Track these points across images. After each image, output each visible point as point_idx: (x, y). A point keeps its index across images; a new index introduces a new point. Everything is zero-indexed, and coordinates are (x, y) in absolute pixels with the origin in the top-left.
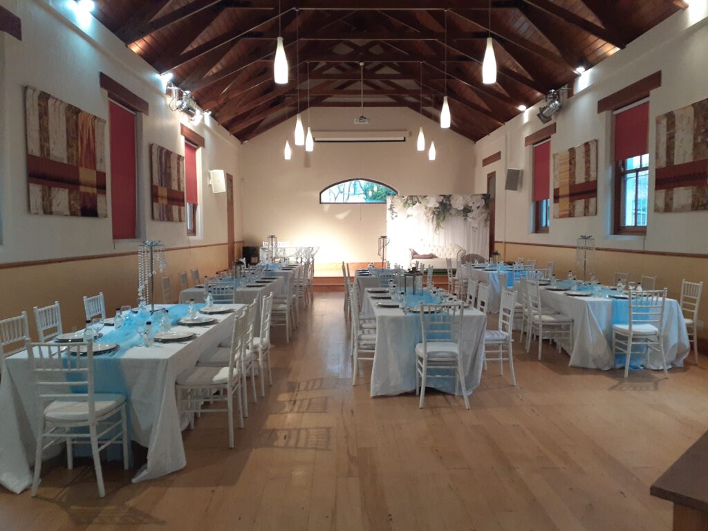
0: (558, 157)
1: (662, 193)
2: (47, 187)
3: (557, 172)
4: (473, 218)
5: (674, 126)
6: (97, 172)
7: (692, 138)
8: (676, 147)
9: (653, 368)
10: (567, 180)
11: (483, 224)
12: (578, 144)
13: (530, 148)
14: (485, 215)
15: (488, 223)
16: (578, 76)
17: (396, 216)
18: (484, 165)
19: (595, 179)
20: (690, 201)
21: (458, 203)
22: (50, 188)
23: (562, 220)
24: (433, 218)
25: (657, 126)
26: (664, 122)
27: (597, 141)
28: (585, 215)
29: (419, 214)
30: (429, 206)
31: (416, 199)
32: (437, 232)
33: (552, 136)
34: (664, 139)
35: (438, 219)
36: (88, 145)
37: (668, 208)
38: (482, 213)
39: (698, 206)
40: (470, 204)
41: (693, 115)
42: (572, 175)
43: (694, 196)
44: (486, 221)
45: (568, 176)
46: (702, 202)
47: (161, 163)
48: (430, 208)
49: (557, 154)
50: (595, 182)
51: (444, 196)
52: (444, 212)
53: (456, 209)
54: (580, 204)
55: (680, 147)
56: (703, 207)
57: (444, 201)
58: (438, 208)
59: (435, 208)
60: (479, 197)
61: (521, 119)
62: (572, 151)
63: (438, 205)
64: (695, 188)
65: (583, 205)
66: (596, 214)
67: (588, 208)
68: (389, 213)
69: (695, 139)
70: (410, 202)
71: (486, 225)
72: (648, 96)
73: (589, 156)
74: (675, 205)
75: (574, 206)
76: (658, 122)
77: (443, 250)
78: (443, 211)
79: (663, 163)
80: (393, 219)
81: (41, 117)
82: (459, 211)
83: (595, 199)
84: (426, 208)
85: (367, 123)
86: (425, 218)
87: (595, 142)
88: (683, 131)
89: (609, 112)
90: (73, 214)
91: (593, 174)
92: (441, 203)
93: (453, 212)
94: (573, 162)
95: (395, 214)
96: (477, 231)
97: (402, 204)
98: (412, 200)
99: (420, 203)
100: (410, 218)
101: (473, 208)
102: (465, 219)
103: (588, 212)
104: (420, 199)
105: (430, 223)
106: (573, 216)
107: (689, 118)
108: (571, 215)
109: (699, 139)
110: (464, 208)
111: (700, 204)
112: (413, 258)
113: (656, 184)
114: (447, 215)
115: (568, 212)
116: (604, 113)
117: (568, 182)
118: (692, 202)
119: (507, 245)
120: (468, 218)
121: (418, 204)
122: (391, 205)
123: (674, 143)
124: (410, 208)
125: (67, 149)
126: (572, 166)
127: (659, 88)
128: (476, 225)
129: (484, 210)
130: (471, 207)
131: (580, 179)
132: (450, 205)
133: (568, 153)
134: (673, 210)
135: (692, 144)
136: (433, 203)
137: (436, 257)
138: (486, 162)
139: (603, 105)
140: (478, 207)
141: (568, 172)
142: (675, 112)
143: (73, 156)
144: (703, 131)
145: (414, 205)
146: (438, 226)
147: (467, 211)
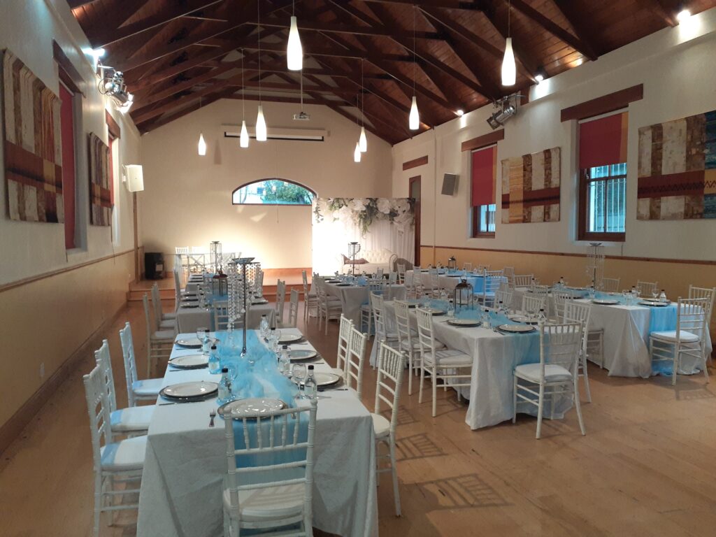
0: (507, 163)
1: (646, 202)
2: (21, 184)
3: (507, 179)
4: (399, 222)
5: (662, 137)
6: (56, 166)
7: (684, 149)
8: (664, 157)
9: (685, 373)
10: (521, 186)
11: (409, 228)
12: (536, 150)
13: (467, 153)
14: (410, 220)
15: (414, 227)
16: (534, 84)
17: (322, 219)
18: (404, 169)
19: (558, 186)
20: (682, 210)
21: (384, 207)
22: (23, 185)
23: (513, 225)
24: (360, 221)
25: (640, 137)
26: (649, 134)
27: (560, 148)
28: (544, 221)
29: (346, 218)
30: (356, 209)
31: (342, 202)
32: (364, 236)
33: (499, 142)
34: (648, 148)
35: (365, 222)
36: (49, 132)
37: (654, 216)
38: (408, 217)
39: (693, 214)
40: (397, 208)
41: (686, 129)
42: (527, 181)
43: (687, 205)
44: (411, 225)
45: (522, 182)
46: (697, 211)
47: (96, 155)
48: (357, 212)
49: (507, 160)
50: (558, 189)
51: (371, 199)
52: (371, 215)
53: (383, 213)
54: (538, 211)
55: (670, 158)
56: (698, 216)
57: (371, 205)
58: (365, 211)
59: (362, 211)
60: (405, 201)
61: (457, 125)
62: (527, 158)
63: (364, 209)
64: (688, 198)
65: (543, 211)
66: (559, 220)
67: (549, 215)
68: (314, 216)
69: (688, 150)
70: (336, 205)
71: (411, 228)
72: (627, 106)
73: (550, 163)
74: (663, 211)
75: (530, 213)
76: (641, 133)
77: (373, 254)
78: (369, 215)
79: (647, 172)
80: (319, 222)
81: (15, 93)
82: (385, 215)
83: (558, 205)
84: (353, 212)
85: (307, 119)
86: (352, 222)
87: (558, 150)
88: (673, 142)
89: (575, 121)
90: (41, 220)
91: (555, 183)
92: (368, 207)
93: (379, 215)
94: (528, 168)
95: (321, 218)
96: (403, 235)
97: (328, 207)
98: (338, 203)
99: (347, 206)
100: (336, 221)
101: (399, 212)
102: (392, 223)
103: (549, 218)
104: (347, 202)
105: (358, 227)
106: (530, 222)
107: (681, 130)
108: (526, 220)
109: (694, 151)
110: (391, 212)
111: (695, 213)
112: (345, 264)
113: (638, 193)
114: (374, 219)
115: (522, 218)
116: (569, 123)
117: (522, 188)
118: (685, 211)
119: (437, 249)
120: (394, 223)
121: (344, 207)
122: (317, 208)
123: (661, 154)
124: (336, 211)
125: (35, 135)
126: (527, 173)
127: (641, 100)
128: (402, 230)
129: (410, 215)
130: (397, 211)
131: (538, 184)
132: (377, 209)
133: (522, 159)
134: (661, 218)
135: (685, 154)
136: (360, 206)
137: (367, 262)
138: (407, 166)
139: (566, 114)
140: (404, 211)
141: (522, 179)
142: (663, 125)
143: (39, 144)
144: (698, 143)
145: (340, 208)
146: (365, 229)
147: (393, 214)
